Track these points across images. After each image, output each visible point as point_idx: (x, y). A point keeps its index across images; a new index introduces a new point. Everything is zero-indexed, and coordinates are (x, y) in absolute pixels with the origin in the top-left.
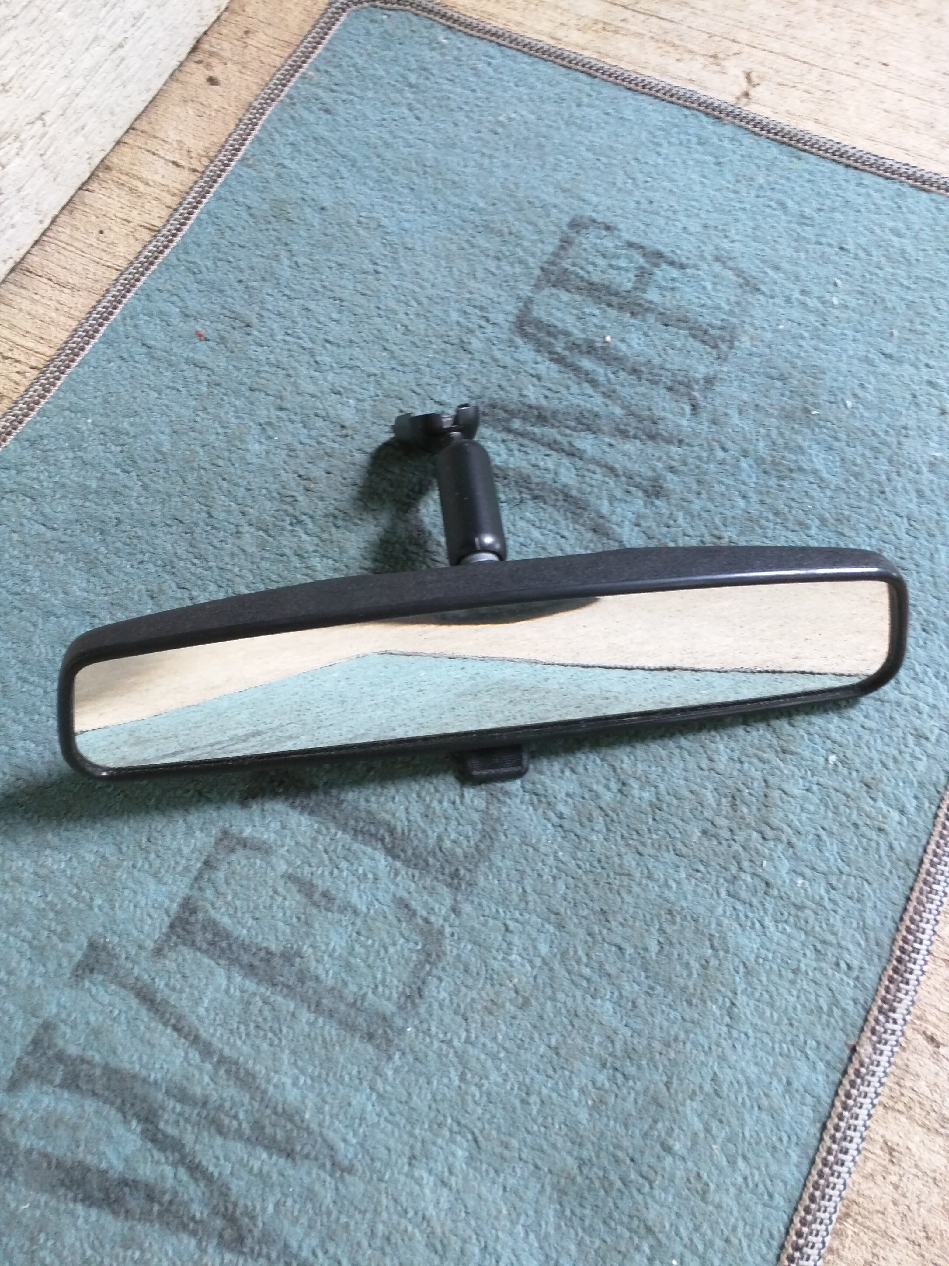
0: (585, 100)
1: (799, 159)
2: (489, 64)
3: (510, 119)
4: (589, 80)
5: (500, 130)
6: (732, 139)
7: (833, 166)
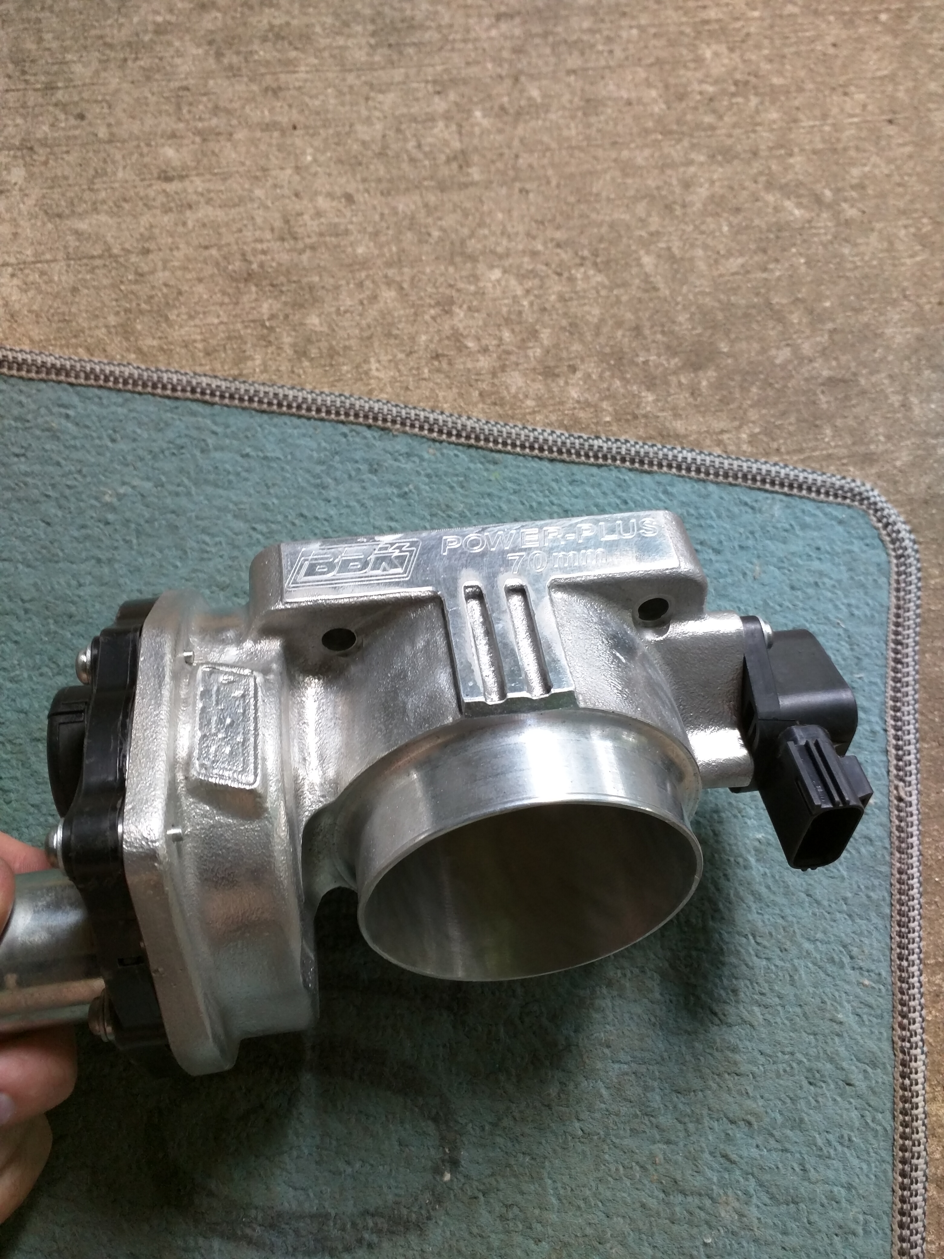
0: (211, 441)
1: (495, 463)
2: (67, 416)
3: (120, 497)
4: (207, 410)
5: (110, 517)
6: (408, 455)
7: (535, 464)
